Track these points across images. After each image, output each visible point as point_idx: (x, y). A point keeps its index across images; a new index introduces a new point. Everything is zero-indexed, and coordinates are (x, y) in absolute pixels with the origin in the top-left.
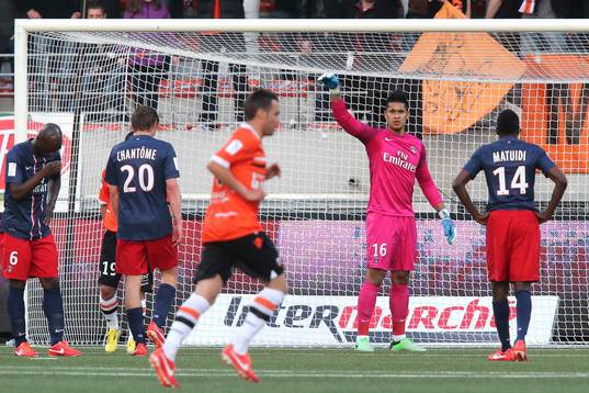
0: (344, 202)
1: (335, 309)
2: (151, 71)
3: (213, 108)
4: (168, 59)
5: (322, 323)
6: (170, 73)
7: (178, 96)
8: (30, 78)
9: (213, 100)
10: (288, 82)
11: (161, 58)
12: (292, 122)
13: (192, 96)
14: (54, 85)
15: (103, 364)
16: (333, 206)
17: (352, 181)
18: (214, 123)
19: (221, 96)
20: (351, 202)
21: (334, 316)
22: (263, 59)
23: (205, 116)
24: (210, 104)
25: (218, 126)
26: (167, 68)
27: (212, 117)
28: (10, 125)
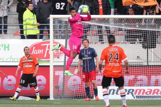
0: (136, 62)
1: (133, 90)
2: (86, 28)
3: (102, 38)
4: (90, 25)
5: (130, 93)
6: (91, 29)
7: (93, 35)
8: (54, 30)
9: (102, 36)
10: (121, 31)
11: (88, 25)
12: (123, 42)
13: (96, 35)
14: (60, 32)
15: (73, 104)
16: (133, 63)
17: (138, 57)
18: (102, 42)
19: (104, 35)
20: (137, 62)
21: (133, 92)
22: (115, 25)
23: (100, 40)
24: (101, 37)
25: (103, 43)
26: (90, 28)
27: (102, 40)
28: (49, 42)
